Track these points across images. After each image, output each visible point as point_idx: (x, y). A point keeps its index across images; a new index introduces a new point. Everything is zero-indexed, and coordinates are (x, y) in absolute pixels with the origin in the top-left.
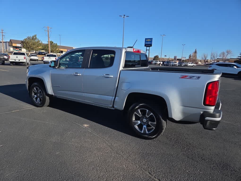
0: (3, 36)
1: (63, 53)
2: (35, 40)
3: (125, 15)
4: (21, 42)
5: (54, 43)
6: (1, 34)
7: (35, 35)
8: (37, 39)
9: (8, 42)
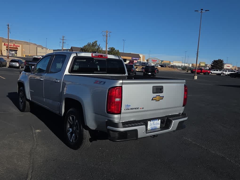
0: (63, 43)
1: (126, 62)
2: (95, 47)
3: (202, 9)
4: (81, 50)
5: (115, 50)
6: (62, 41)
7: (96, 42)
8: (97, 45)
9: (69, 50)
